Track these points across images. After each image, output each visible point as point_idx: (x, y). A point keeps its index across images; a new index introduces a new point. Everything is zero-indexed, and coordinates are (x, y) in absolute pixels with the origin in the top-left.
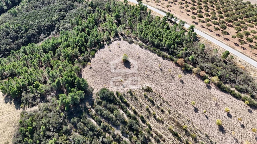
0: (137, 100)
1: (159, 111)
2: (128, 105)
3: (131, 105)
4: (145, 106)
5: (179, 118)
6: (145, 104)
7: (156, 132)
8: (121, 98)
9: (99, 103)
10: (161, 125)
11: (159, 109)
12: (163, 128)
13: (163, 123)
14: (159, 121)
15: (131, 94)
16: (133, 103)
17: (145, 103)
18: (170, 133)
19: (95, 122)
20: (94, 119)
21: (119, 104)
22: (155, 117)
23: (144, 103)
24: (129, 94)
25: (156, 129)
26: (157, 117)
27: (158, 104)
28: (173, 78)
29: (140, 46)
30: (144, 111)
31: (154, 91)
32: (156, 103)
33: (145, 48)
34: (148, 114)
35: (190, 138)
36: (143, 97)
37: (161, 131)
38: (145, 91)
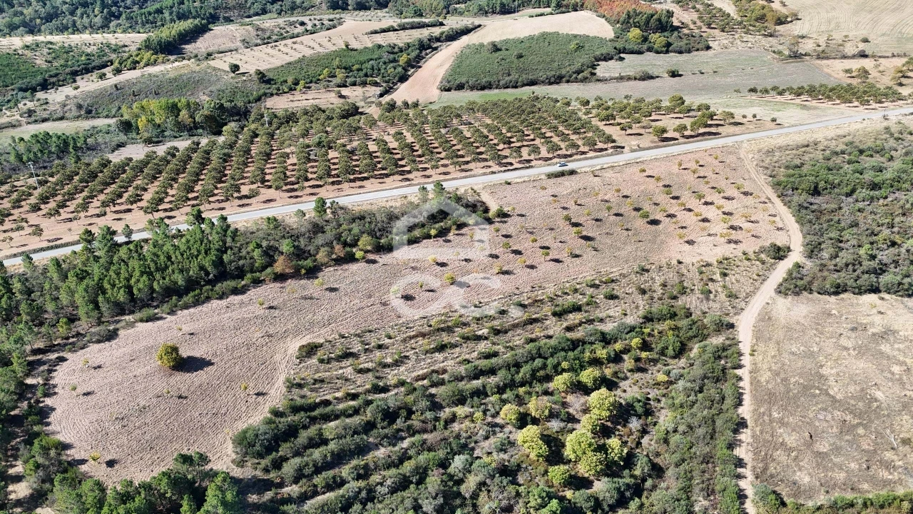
0: (322, 381)
1: (377, 353)
2: (326, 403)
3: (328, 397)
4: (349, 372)
5: (411, 328)
6: (345, 370)
7: (420, 378)
8: (296, 409)
9: (277, 465)
10: (410, 364)
11: (372, 351)
12: (418, 361)
13: (407, 357)
14: (397, 363)
15: (300, 386)
16: (326, 392)
17: (341, 368)
18: (433, 355)
19: (328, 494)
20: (315, 493)
21: (313, 420)
22: (386, 366)
23: (341, 371)
24: (296, 391)
25: (415, 374)
26: (389, 360)
27: (357, 347)
28: (311, 298)
29: (147, 321)
30: (360, 379)
31: (322, 341)
32: (354, 351)
33: (168, 314)
34: (370, 375)
35: (456, 329)
36: (322, 367)
37: (422, 369)
38: (309, 357)
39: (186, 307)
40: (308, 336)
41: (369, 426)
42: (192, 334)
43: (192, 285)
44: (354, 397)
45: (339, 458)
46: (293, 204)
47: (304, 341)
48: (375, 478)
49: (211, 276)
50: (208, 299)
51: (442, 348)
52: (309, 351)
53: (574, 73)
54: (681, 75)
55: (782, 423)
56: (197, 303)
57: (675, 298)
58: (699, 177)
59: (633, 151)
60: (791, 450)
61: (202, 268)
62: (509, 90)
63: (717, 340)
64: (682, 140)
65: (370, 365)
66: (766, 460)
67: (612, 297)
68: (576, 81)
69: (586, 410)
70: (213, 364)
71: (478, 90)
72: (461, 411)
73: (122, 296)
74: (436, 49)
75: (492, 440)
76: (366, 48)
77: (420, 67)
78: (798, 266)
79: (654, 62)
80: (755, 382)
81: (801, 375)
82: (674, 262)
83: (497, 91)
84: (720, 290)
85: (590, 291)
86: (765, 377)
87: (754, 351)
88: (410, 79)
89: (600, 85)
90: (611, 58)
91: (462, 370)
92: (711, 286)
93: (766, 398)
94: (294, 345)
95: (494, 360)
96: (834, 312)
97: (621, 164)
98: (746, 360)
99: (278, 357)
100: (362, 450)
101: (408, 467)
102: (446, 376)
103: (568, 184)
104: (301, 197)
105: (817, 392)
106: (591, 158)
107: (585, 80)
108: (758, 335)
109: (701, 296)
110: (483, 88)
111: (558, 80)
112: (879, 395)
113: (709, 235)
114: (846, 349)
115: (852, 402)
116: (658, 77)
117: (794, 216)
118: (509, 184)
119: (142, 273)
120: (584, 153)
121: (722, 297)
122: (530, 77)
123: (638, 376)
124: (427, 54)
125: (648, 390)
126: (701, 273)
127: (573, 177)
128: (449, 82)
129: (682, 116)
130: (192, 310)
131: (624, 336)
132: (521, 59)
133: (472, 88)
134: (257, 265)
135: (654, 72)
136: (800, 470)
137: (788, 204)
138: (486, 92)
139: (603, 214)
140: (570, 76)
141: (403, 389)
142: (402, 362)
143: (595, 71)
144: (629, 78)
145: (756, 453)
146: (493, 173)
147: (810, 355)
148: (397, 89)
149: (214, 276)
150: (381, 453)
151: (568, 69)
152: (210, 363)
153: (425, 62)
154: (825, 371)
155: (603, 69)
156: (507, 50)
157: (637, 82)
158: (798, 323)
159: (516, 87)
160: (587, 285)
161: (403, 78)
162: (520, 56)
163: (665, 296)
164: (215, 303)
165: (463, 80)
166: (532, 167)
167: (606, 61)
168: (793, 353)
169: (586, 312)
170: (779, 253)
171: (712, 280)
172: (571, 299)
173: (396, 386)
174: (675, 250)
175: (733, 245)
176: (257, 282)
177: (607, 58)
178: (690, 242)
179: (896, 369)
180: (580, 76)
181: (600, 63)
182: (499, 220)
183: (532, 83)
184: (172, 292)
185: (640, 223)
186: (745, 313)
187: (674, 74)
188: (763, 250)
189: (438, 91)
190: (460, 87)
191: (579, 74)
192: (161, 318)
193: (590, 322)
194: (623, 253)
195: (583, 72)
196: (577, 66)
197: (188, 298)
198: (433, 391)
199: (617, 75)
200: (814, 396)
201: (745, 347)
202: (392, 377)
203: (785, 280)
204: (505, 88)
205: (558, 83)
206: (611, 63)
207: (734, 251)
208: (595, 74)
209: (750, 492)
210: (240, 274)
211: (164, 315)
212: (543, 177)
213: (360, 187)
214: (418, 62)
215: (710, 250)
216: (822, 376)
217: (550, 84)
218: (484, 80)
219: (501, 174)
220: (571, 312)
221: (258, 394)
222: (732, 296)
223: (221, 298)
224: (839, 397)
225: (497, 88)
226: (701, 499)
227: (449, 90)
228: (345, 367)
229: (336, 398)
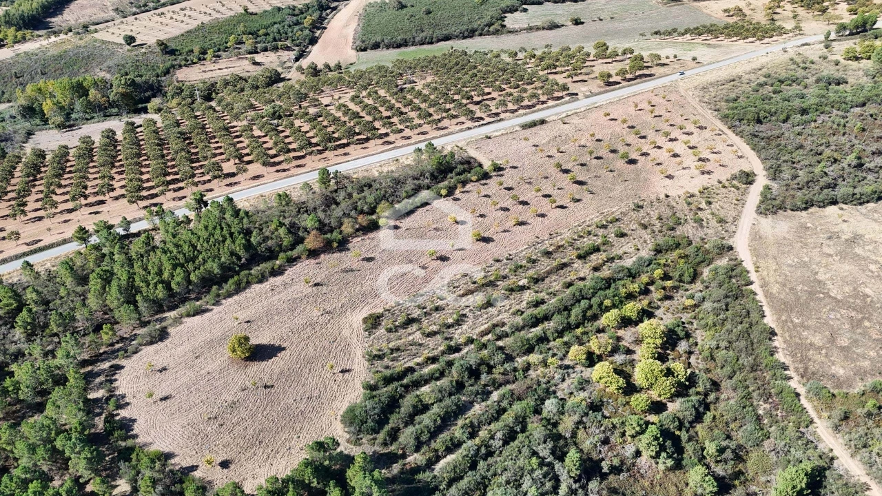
0: (398, 349)
1: (436, 315)
2: (411, 370)
3: (411, 364)
4: (418, 337)
5: (457, 287)
6: (414, 336)
7: (484, 334)
8: (388, 380)
9: (394, 435)
10: (470, 322)
11: (431, 314)
12: (476, 318)
13: (464, 315)
14: (458, 322)
15: (380, 357)
16: (406, 360)
17: (410, 334)
18: (487, 310)
19: (448, 457)
20: (438, 459)
21: (407, 388)
22: (449, 326)
23: (411, 338)
24: (378, 363)
25: (478, 330)
26: (450, 321)
27: (415, 312)
28: (352, 270)
29: (194, 315)
30: (431, 342)
31: (381, 310)
32: (415, 316)
33: (214, 305)
34: (439, 337)
35: (499, 283)
36: (392, 335)
37: (482, 324)
38: (375, 328)
39: (230, 295)
40: (366, 308)
41: (460, 386)
42: (248, 322)
43: (227, 272)
44: (434, 360)
45: (447, 420)
46: (285, 178)
47: (365, 312)
48: (483, 434)
49: (243, 260)
50: (249, 284)
51: (493, 302)
52: (373, 322)
53: (486, 26)
54: (583, 23)
55: (806, 328)
56: (239, 289)
57: (673, 229)
58: (655, 116)
59: (587, 97)
60: (820, 348)
61: (232, 254)
62: (425, 47)
63: (723, 262)
64: (624, 83)
65: (434, 328)
66: (805, 359)
67: (623, 235)
68: (488, 33)
69: (638, 341)
70: (284, 349)
71: (393, 48)
72: (534, 358)
73: (160, 293)
74: (335, 9)
75: (568, 381)
76: (265, 11)
77: (325, 28)
78: (767, 188)
79: (555, 12)
80: (768, 295)
81: (803, 283)
82: (662, 196)
83: (413, 48)
84: (710, 217)
85: (601, 232)
86: (775, 289)
87: (758, 267)
88: (319, 41)
89: (512, 36)
90: (516, 10)
91: (519, 320)
92: (701, 215)
93: (783, 307)
94: (356, 319)
95: (544, 307)
96: (809, 225)
97: (583, 109)
98: (753, 276)
99: (346, 333)
100: (462, 409)
101: (508, 418)
102: (506, 328)
103: (541, 135)
104: (288, 170)
105: (822, 295)
106: (553, 107)
107: (496, 32)
108: (756, 252)
109: (695, 225)
110: (399, 46)
111: (471, 34)
112: (868, 291)
113: (684, 169)
114: (830, 255)
115: (851, 300)
116: (563, 26)
117: (748, 144)
118: (490, 138)
119: (174, 267)
120: (543, 103)
121: (713, 223)
122: (444, 33)
123: (667, 303)
124: (328, 15)
125: (680, 315)
126: (689, 204)
127: (544, 126)
128: (363, 42)
129: (610, 60)
130: (236, 297)
131: (645, 269)
132: (430, 15)
133: (388, 47)
134: (285, 243)
135: (558, 21)
136: (833, 364)
137: (740, 134)
138: (403, 49)
139: (586, 158)
140: (483, 30)
141: (473, 346)
142: (463, 321)
143: (505, 23)
144: (538, 29)
145: (794, 356)
146: (469, 128)
147: (805, 265)
148: (310, 52)
149: (246, 259)
150: (477, 409)
151: (479, 23)
152: (281, 349)
153: (328, 23)
154: (821, 277)
155: (512, 20)
156: (413, 6)
157: (545, 31)
158: (784, 238)
159: (431, 43)
160: (597, 227)
161: (313, 41)
162: (429, 12)
163: (664, 229)
164: (257, 287)
165: (379, 39)
166: (502, 120)
167: (512, 13)
168: (790, 266)
169: (604, 251)
170: (748, 178)
171: (700, 209)
172: (587, 242)
173: (466, 344)
174: (659, 187)
175: (706, 176)
176: (292, 261)
177: (512, 10)
178: (670, 177)
179: (873, 267)
180: (492, 29)
181: (506, 15)
182: (495, 174)
183: (447, 38)
184: (209, 282)
185: (620, 164)
186: (737, 235)
187: (577, 22)
188: (734, 177)
189: (354, 52)
190: (376, 46)
191: (490, 27)
192: (206, 311)
193: (611, 260)
194: (615, 193)
195: (493, 24)
196: (487, 19)
197: (230, 285)
198: (500, 343)
199: (526, 26)
200: (820, 299)
201: (748, 264)
202: (459, 335)
203: (762, 202)
204: (421, 45)
205: (471, 37)
206: (517, 14)
207: (709, 181)
208: (504, 26)
209: (801, 390)
210: (272, 255)
211: (209, 307)
212: (518, 128)
213: (345, 154)
214: (322, 24)
215: (688, 182)
216: (820, 282)
217: (464, 38)
218: (399, 38)
219: (477, 129)
220: (592, 253)
221: (343, 372)
222: (721, 221)
223: (260, 282)
224: (839, 297)
225: (412, 45)
226: (761, 403)
227: (365, 50)
228: (413, 333)
229: (418, 364)
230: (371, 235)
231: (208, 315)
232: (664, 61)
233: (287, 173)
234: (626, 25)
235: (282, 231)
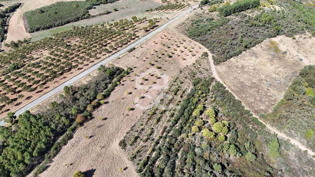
0: (139, 151)
1: (143, 132)
2: (148, 158)
3: (147, 155)
4: (142, 143)
5: (144, 119)
7: (163, 133)
8: (145, 165)
10: (156, 130)
11: (141, 133)
12: (157, 128)
13: (153, 129)
14: (152, 132)
15: (135, 157)
16: (144, 154)
17: (139, 144)
18: (159, 124)
21: (152, 165)
22: (150, 135)
24: (135, 160)
25: (160, 132)
26: (149, 132)
27: (136, 134)
28: (101, 126)
29: (43, 172)
30: (148, 143)
31: (123, 138)
32: (136, 135)
33: (50, 163)
34: (149, 140)
35: (156, 112)
36: (133, 146)
37: (160, 130)
38: (126, 146)
39: (55, 155)
40: (117, 140)
41: (168, 156)
42: (71, 164)
43: (49, 146)
44: (154, 150)
46: (44, 95)
49: (52, 137)
50: (61, 147)
51: (159, 120)
52: (123, 144)
53: (83, 15)
54: (118, 10)
55: (247, 97)
56: (58, 150)
57: (194, 77)
58: (169, 40)
59: (143, 37)
60: (254, 102)
61: (47, 136)
62: (60, 27)
63: (214, 83)
64: (151, 30)
65: (146, 137)
66: (253, 107)
67: (182, 83)
68: (85, 18)
69: (208, 117)
70: (95, 170)
71: (46, 29)
72: (183, 135)
73: (21, 167)
74: (8, 16)
75: (197, 140)
77: (8, 25)
78: (213, 56)
79: (106, 7)
80: (232, 90)
81: (238, 84)
82: (186, 66)
83: (55, 28)
84: (203, 70)
85: (175, 83)
86: (233, 88)
87: (225, 82)
88: (8, 31)
89: (94, 18)
90: (92, 8)
91: (170, 123)
92: (200, 70)
93: (238, 93)
94: (116, 145)
95: (175, 116)
96: (230, 65)
97: (145, 41)
98: (224, 85)
99: (116, 153)
100: (174, 164)
101: (189, 161)
102: (168, 128)
103: (137, 53)
104: (42, 91)
105: (245, 86)
106: (134, 42)
107: (87, 18)
108: (221, 77)
109: (200, 73)
110: (48, 28)
111: (78, 19)
112: (254, 81)
113: (187, 56)
114: (240, 73)
115: (252, 85)
116: (111, 12)
117: (200, 44)
118: (120, 58)
119: (23, 152)
120: (130, 41)
121: (205, 71)
122: (67, 20)
123: (206, 101)
124: (6, 19)
125: (212, 104)
126: (195, 67)
127: (136, 50)
128: (32, 29)
129: (140, 22)
130: (58, 156)
131: (195, 92)
132: (57, 14)
133: (44, 29)
134: (66, 124)
135: (110, 10)
136: (260, 106)
137: (197, 41)
138: (50, 29)
139: (156, 59)
140: (82, 17)
141: (162, 139)
142: (153, 131)
143: (89, 14)
144: (103, 14)
145: (249, 107)
146: (109, 56)
147: (236, 78)
148: (6, 37)
149: (53, 137)
150: (178, 163)
151: (79, 15)
152: (93, 171)
153: (8, 23)
154: (242, 80)
155: (92, 12)
156: (47, 11)
157: (106, 15)
158: (226, 71)
159: (62, 25)
160: (174, 82)
161: (6, 32)
162: (56, 13)
163: (192, 77)
164: (65, 148)
165: (38, 26)
166: (119, 51)
167: (90, 9)
168: (232, 79)
169: (180, 90)
170: (206, 54)
171: (199, 68)
172: (174, 88)
173: (160, 139)
174: (183, 64)
175: (194, 56)
176: (74, 130)
177: (91, 8)
178: (185, 59)
179: (251, 74)
180: (85, 16)
181: (89, 10)
182: (130, 72)
183: (68, 22)
184: (42, 153)
185: (167, 58)
186: (213, 73)
187: (116, 10)
188: (203, 55)
189: (28, 34)
190: (38, 30)
191: (84, 16)
192: (47, 167)
193: (184, 92)
194: (172, 69)
195: (85, 15)
196: (82, 13)
197: (52, 151)
198: (170, 134)
199: (98, 14)
200: (245, 87)
201: (221, 82)
202: (156, 136)
203: (214, 61)
204: (58, 26)
205: (78, 21)
206: (92, 10)
207: (196, 58)
208: (90, 15)
209: (257, 117)
210: (63, 131)
211: (49, 165)
212: (127, 53)
214: (5, 24)
215: (191, 61)
216: (242, 82)
217: (76, 21)
218: (47, 25)
220: (177, 92)
221: (125, 169)
222: (207, 70)
223: (65, 144)
224: (249, 85)
225: (54, 27)
226: (249, 125)
227: (33, 32)
228: (140, 143)
229: (150, 154)
230: (99, 109)
231: (49, 169)
232: (158, 20)
233: (43, 92)
234: (133, 9)
235: (63, 119)
